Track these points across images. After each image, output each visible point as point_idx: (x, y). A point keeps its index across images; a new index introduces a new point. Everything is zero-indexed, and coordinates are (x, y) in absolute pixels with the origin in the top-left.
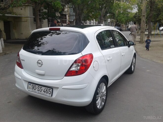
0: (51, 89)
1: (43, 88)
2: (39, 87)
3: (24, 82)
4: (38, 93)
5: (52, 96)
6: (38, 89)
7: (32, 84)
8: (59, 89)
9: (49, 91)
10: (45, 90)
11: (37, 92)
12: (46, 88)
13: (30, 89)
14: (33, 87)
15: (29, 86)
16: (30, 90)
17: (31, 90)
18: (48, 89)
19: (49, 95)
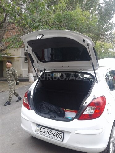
0: (63, 133)
1: (53, 132)
2: (48, 131)
3: (32, 124)
4: (48, 137)
5: (63, 140)
6: (47, 132)
7: (40, 127)
8: (71, 133)
9: (60, 135)
10: (56, 134)
11: (46, 135)
12: (57, 132)
13: (38, 131)
14: (42, 130)
15: (37, 128)
16: (38, 133)
17: (40, 133)
18: (59, 132)
19: (60, 140)
